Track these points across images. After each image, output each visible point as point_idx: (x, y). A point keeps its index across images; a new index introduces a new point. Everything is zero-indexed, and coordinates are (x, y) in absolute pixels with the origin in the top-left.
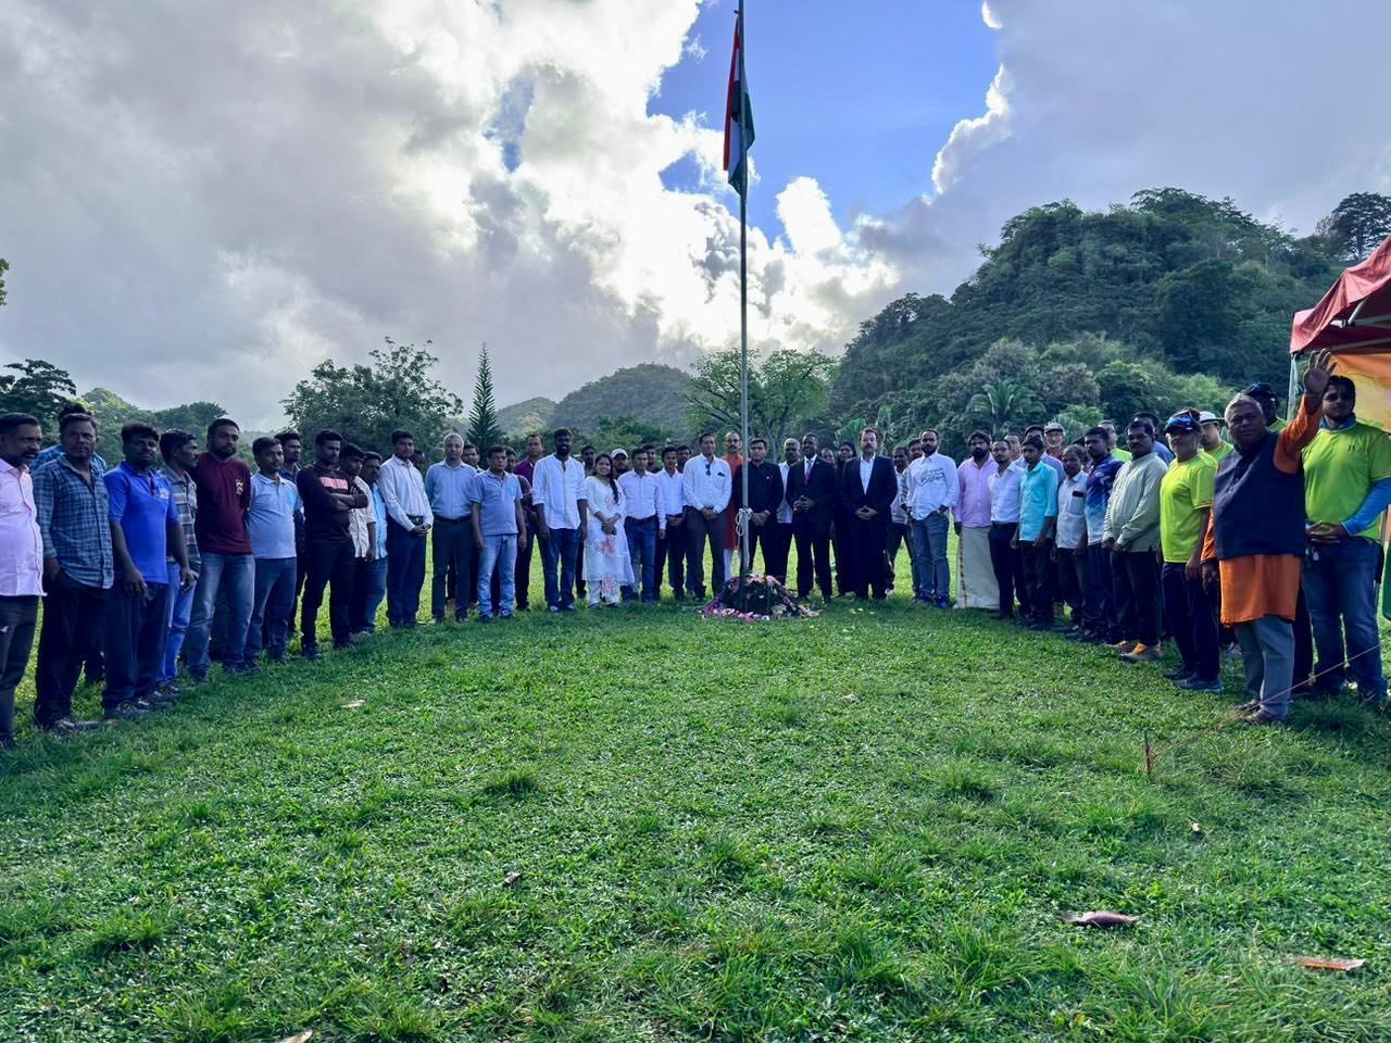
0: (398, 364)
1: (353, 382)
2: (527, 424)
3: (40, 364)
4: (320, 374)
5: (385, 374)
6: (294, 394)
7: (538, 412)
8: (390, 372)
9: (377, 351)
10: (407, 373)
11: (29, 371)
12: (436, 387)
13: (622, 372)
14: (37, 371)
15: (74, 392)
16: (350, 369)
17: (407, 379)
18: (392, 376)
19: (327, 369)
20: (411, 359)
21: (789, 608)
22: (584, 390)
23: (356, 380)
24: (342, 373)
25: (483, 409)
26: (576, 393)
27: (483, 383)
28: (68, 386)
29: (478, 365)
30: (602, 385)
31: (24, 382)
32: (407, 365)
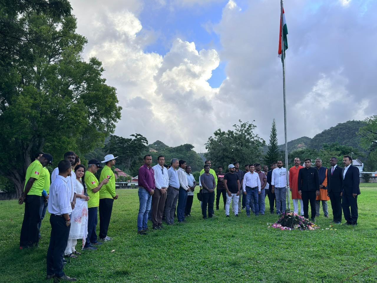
0: (242, 129)
1: (227, 136)
2: (300, 147)
3: (139, 135)
4: (216, 134)
5: (238, 133)
6: (208, 141)
7: (304, 142)
8: (240, 132)
9: (235, 125)
10: (246, 132)
11: (136, 137)
12: (256, 137)
13: (340, 124)
14: (138, 137)
15: (147, 144)
16: (226, 132)
17: (246, 134)
18: (240, 133)
19: (218, 132)
20: (247, 127)
22: (323, 133)
23: (228, 135)
24: (224, 133)
25: (273, 143)
26: (319, 134)
27: (273, 134)
28: (146, 142)
29: (272, 127)
30: (331, 130)
31: (135, 140)
32: (246, 129)
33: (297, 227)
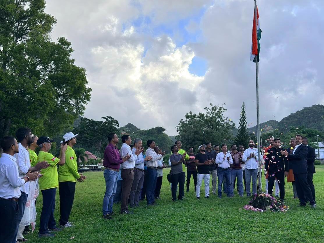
0: (213, 111)
1: (198, 119)
2: (268, 130)
3: (110, 118)
4: (187, 117)
5: (209, 115)
6: (180, 124)
7: (271, 125)
8: (211, 115)
9: (206, 108)
10: (216, 115)
11: (107, 119)
12: (226, 120)
13: (305, 108)
14: (109, 119)
15: (118, 126)
16: (197, 114)
17: (216, 117)
18: (211, 116)
19: (189, 114)
20: (217, 110)
21: (274, 207)
22: (290, 116)
24: (195, 116)
25: (243, 126)
26: (286, 117)
27: (243, 116)
28: (117, 124)
29: (241, 110)
30: (297, 114)
31: (106, 123)
32: (216, 112)
33: (269, 209)
